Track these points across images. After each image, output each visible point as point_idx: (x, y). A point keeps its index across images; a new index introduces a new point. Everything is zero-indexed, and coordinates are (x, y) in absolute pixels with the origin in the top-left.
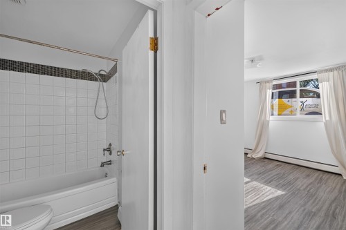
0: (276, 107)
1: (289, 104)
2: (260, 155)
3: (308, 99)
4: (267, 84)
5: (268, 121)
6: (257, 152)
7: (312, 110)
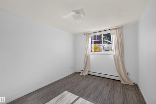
0: (93, 48)
1: (98, 47)
2: (86, 73)
3: (105, 45)
4: (89, 35)
5: (90, 55)
6: (85, 72)
7: (107, 49)
